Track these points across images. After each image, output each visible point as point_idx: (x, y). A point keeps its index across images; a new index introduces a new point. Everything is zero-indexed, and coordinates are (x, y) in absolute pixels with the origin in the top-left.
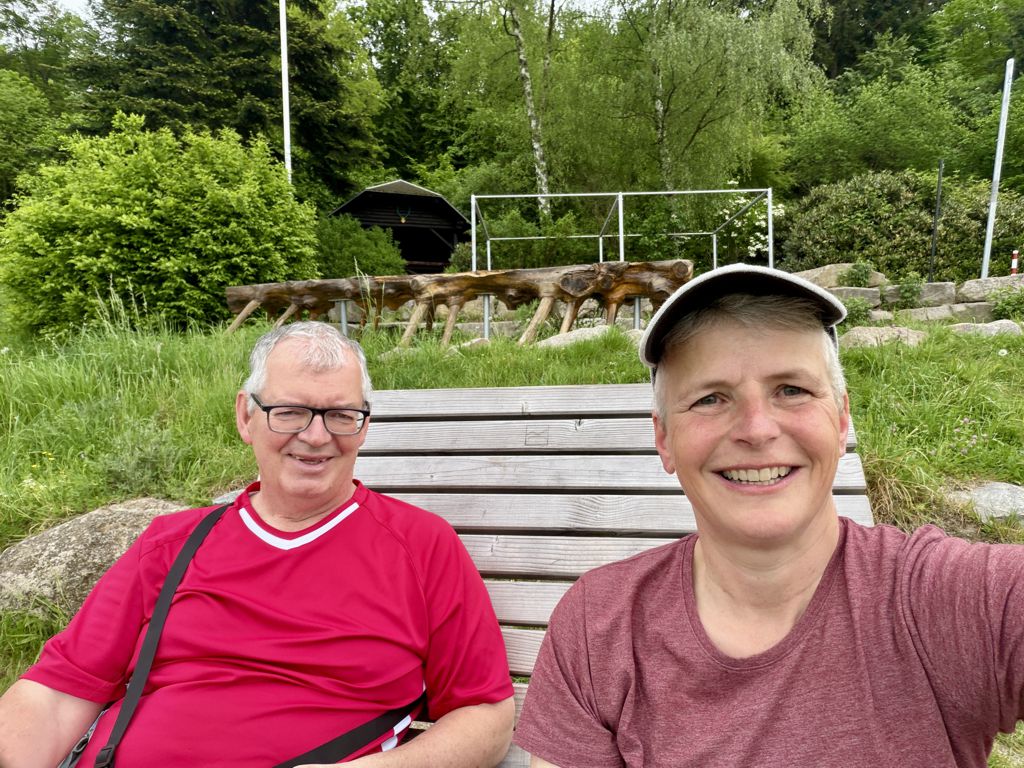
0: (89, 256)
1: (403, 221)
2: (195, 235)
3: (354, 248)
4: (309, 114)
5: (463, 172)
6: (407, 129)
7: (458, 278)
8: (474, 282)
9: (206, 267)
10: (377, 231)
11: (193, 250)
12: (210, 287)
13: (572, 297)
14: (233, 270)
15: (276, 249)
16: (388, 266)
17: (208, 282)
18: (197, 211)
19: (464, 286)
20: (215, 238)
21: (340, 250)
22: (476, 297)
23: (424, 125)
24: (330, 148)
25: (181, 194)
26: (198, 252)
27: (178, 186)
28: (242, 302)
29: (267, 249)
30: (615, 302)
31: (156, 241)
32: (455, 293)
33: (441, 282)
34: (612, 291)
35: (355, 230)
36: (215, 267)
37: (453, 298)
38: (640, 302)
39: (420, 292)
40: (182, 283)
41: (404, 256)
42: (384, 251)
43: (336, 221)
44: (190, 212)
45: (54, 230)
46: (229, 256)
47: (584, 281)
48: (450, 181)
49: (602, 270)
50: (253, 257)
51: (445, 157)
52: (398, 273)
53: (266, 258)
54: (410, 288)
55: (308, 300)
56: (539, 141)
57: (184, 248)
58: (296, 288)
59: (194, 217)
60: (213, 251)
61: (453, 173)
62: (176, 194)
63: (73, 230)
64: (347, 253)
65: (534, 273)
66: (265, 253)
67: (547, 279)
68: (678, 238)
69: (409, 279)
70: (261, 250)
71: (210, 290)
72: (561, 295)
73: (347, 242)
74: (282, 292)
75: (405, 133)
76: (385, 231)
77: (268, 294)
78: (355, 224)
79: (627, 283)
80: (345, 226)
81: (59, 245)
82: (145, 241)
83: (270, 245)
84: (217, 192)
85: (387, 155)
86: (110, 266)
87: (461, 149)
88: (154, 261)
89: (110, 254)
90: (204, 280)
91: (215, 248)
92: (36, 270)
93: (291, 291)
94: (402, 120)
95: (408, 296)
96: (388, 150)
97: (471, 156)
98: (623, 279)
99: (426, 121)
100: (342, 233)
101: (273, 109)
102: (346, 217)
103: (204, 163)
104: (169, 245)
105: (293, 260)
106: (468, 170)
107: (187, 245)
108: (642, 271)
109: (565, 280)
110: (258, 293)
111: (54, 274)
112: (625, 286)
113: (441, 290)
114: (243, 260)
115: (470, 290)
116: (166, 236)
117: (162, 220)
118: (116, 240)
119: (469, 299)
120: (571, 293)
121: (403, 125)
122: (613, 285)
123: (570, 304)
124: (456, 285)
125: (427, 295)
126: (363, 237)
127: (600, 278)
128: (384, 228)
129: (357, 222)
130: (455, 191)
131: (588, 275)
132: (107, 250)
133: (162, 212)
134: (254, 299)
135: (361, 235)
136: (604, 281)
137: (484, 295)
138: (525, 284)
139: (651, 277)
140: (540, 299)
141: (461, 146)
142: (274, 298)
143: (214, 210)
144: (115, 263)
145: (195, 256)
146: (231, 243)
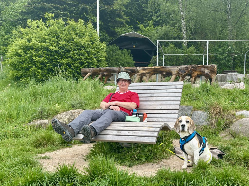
0: (38, 57)
1: (134, 47)
2: (71, 53)
3: (117, 57)
4: (103, 10)
5: (157, 28)
6: (137, 10)
7: (149, 68)
8: (154, 70)
9: (74, 62)
10: (125, 51)
11: (70, 57)
12: (74, 68)
13: (181, 75)
14: (81, 63)
15: (94, 57)
16: (128, 63)
17: (74, 67)
18: (71, 45)
19: (151, 71)
20: (77, 54)
21: (112, 57)
22: (154, 74)
23: (143, 9)
24: (110, 21)
25: (67, 40)
26: (72, 58)
27: (65, 37)
28: (86, 73)
29: (91, 57)
30: (194, 77)
31: (59, 54)
32: (148, 73)
33: (144, 69)
34: (193, 73)
35: (117, 50)
36: (77, 62)
37: (147, 75)
38: (202, 77)
39: (138, 72)
40: (67, 67)
41: (134, 60)
42: (127, 58)
43: (111, 47)
44: (69, 46)
45: (26, 49)
46: (80, 59)
47: (185, 70)
48: (152, 31)
49: (190, 67)
50: (88, 60)
51: (151, 22)
52: (132, 66)
53: (91, 60)
54: (135, 71)
55: (105, 73)
56: (183, 19)
57: (67, 56)
58: (102, 70)
59: (70, 47)
60: (76, 57)
61: (153, 28)
62: (65, 40)
63: (32, 49)
64: (114, 58)
65: (171, 67)
66: (91, 59)
67: (175, 69)
68: (233, 56)
69: (135, 68)
70: (90, 58)
71: (74, 69)
72: (178, 74)
73: (114, 54)
74: (97, 71)
75: (136, 12)
76: (128, 51)
77: (93, 71)
78: (117, 48)
79: (198, 71)
80: (114, 48)
81: (28, 53)
82: (56, 54)
83: (92, 56)
84: (77, 40)
85: (129, 20)
86: (45, 61)
87: (157, 18)
88: (59, 60)
89: (45, 57)
90: (73, 66)
91: (77, 57)
92: (21, 61)
93: (100, 71)
94: (135, 7)
95: (135, 73)
96: (130, 19)
97: (161, 21)
98: (196, 70)
99: (144, 7)
100: (113, 51)
101: (91, 8)
102: (114, 46)
103: (73, 30)
104: (63, 55)
105: (99, 61)
106: (159, 27)
107: (68, 55)
108: (202, 68)
109: (180, 70)
110: (90, 71)
111: (26, 62)
112: (197, 72)
113: (144, 72)
114: (85, 60)
115: (153, 72)
116: (62, 52)
117: (61, 47)
118: (47, 53)
119: (152, 75)
120: (181, 74)
121: (135, 8)
122: (193, 72)
123: (181, 77)
124: (148, 70)
125: (140, 73)
126: (120, 52)
127: (189, 69)
128: (128, 49)
129: (118, 47)
130: (154, 36)
131: (186, 69)
132: (44, 56)
133: (61, 45)
134: (89, 72)
135: (119, 52)
136: (190, 70)
137: (157, 74)
138: (168, 71)
139: (204, 69)
140: (172, 75)
141: (157, 17)
142: (95, 72)
143: (77, 45)
144: (46, 60)
145: (71, 59)
146: (81, 56)
